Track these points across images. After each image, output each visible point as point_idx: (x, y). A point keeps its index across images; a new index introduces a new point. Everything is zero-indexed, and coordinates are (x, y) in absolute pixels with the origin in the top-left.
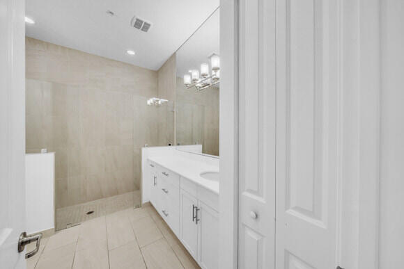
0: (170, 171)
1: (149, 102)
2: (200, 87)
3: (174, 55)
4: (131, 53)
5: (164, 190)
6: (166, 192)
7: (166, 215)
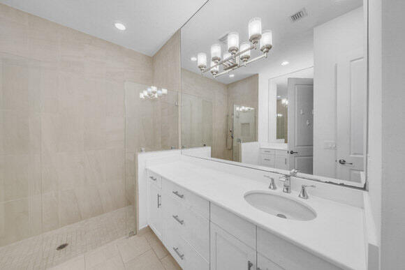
0: (187, 190)
1: (143, 95)
2: (217, 72)
3: (177, 34)
4: (120, 27)
5: (175, 217)
6: (181, 222)
7: (182, 257)
